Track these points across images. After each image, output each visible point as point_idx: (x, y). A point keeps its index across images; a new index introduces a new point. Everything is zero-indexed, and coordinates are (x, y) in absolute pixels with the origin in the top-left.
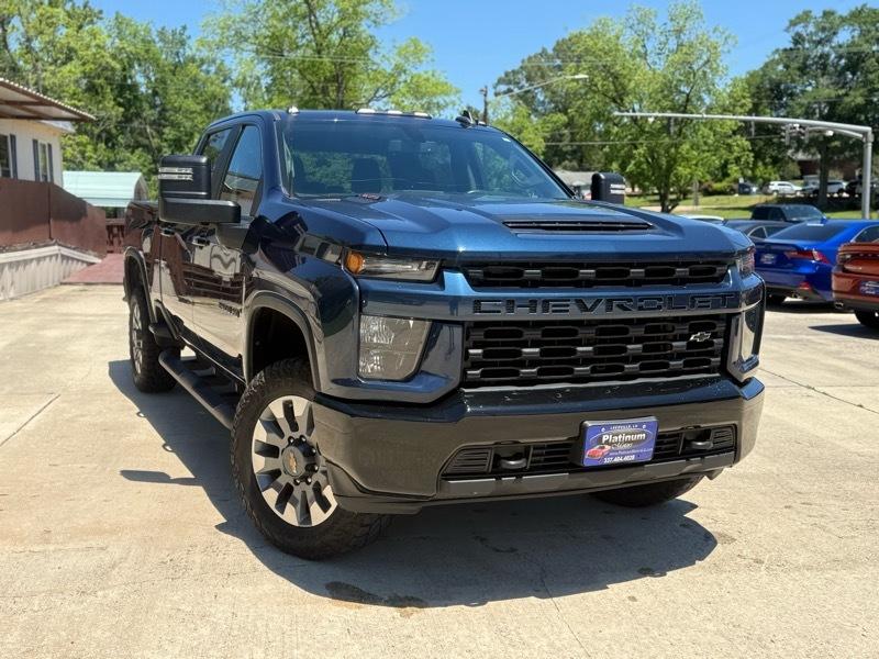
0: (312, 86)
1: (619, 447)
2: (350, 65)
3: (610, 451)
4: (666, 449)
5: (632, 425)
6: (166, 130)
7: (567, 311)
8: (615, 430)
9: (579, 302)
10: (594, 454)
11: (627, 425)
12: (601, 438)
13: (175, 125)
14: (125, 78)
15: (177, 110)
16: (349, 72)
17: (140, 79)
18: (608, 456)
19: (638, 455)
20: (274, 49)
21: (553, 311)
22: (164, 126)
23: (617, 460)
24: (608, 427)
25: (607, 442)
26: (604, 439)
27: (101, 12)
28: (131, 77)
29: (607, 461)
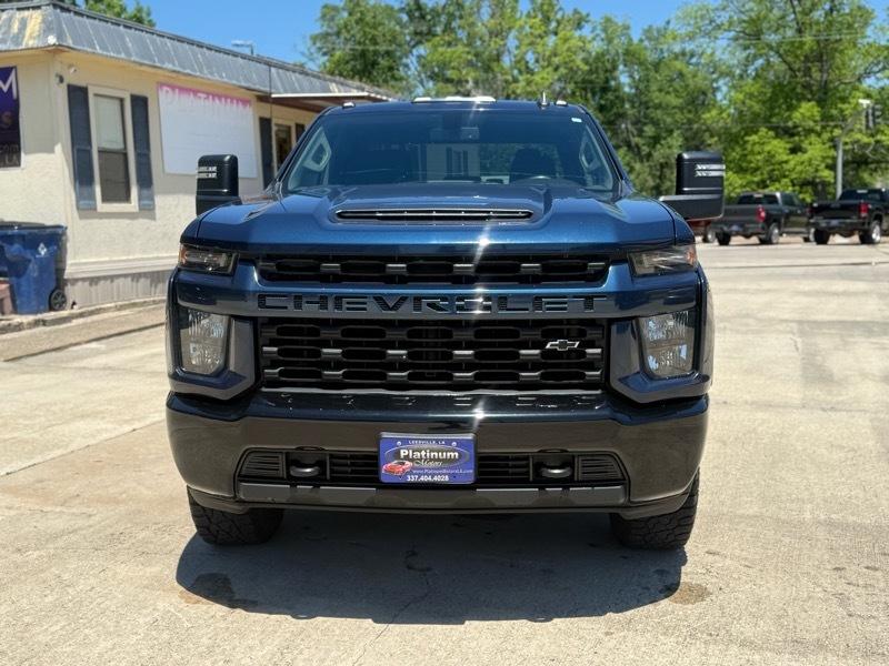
0: (791, 69)
1: (424, 464)
2: (837, 41)
3: (413, 468)
4: (513, 474)
5: (437, 441)
6: (646, 128)
7: (365, 309)
8: (416, 445)
9: (379, 299)
10: (390, 469)
11: (432, 440)
12: (398, 453)
13: (655, 123)
14: (607, 81)
15: (658, 107)
16: (836, 50)
17: (624, 79)
18: (411, 473)
19: (453, 476)
20: (752, 33)
21: (348, 309)
22: (645, 124)
23: (424, 479)
24: (405, 441)
25: (407, 458)
26: (402, 454)
27: (588, 15)
28: (615, 79)
29: (411, 479)
